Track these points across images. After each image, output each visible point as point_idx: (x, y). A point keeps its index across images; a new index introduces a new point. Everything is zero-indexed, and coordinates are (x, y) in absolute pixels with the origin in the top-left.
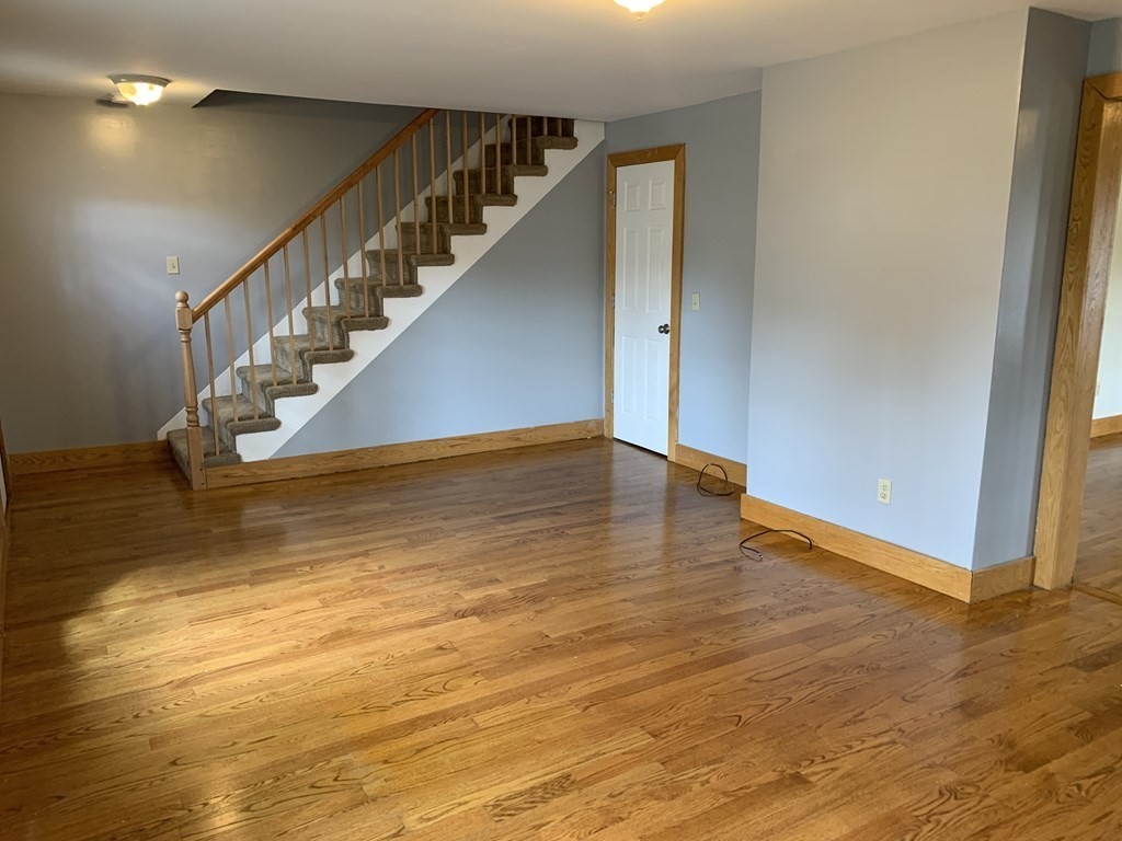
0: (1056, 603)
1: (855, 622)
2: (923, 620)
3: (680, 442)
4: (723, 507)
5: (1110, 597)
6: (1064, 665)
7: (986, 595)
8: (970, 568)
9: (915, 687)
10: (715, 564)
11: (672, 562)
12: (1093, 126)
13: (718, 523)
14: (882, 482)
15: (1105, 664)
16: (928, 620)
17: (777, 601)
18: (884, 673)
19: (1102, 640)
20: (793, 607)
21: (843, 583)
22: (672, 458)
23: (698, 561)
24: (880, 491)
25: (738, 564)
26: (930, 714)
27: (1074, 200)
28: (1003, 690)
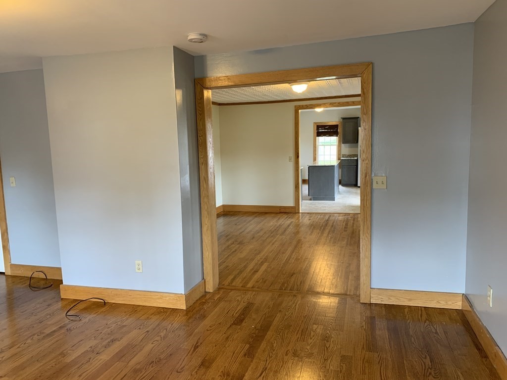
0: (217, 297)
1: (141, 338)
2: (170, 325)
3: (12, 263)
4: (50, 294)
5: (233, 288)
6: (231, 326)
7: (191, 303)
8: (183, 293)
9: (180, 363)
10: (54, 331)
11: (27, 339)
12: (201, 99)
13: (49, 305)
14: (137, 262)
15: (244, 319)
16: (172, 324)
17: (97, 341)
18: (164, 361)
19: (239, 308)
20: (107, 341)
21: (127, 319)
22: (9, 273)
23: (43, 333)
24: (137, 266)
25: (68, 327)
26: (192, 375)
27: (198, 128)
28: (214, 348)
